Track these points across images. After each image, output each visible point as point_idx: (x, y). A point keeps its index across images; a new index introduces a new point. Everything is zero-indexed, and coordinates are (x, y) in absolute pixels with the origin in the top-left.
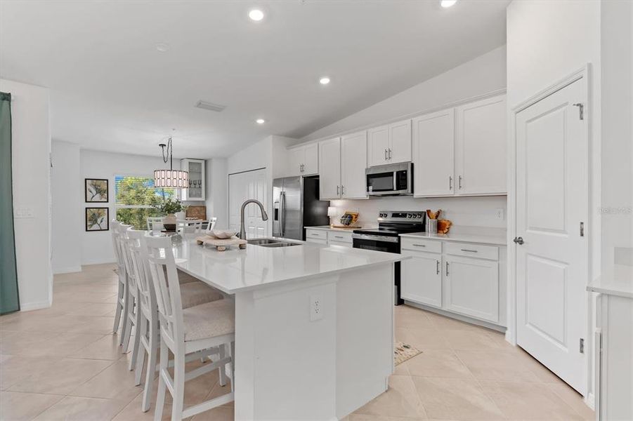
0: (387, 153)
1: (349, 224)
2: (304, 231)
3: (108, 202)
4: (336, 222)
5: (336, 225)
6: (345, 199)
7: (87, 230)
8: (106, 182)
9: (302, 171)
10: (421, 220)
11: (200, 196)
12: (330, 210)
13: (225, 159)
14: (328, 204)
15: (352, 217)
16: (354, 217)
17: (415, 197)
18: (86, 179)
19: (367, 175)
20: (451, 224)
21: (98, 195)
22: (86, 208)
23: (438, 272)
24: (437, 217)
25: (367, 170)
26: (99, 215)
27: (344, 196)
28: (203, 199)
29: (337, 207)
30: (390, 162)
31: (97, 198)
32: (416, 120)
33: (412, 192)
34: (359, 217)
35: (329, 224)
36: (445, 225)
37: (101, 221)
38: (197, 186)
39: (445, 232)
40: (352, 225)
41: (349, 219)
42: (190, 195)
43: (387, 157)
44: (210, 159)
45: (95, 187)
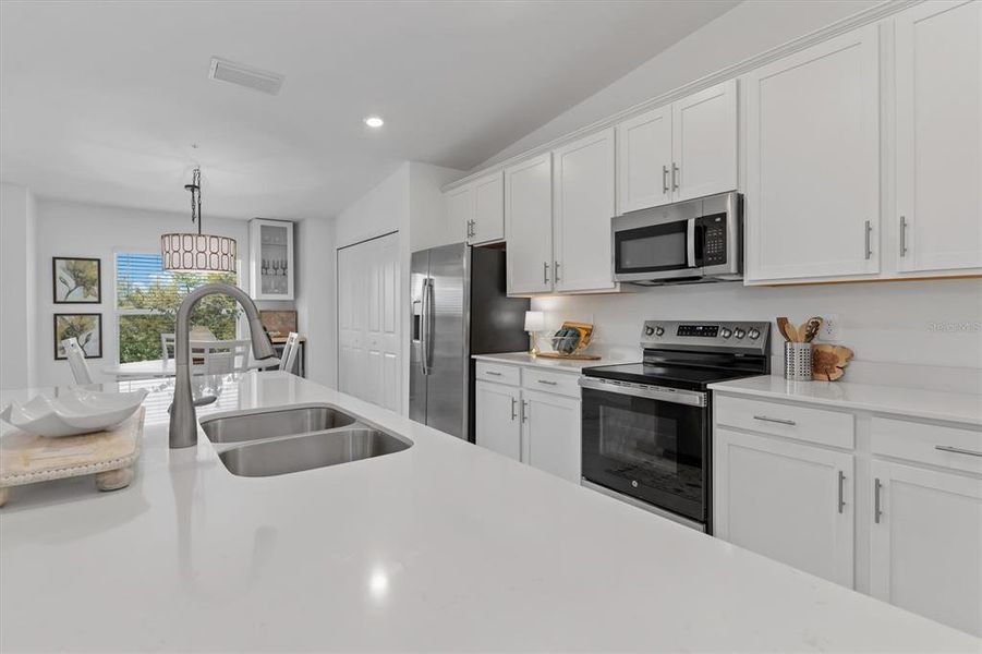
0: (669, 177)
1: (571, 350)
2: (472, 364)
3: (100, 302)
4: (544, 345)
5: (542, 352)
6: (562, 293)
7: (56, 358)
8: (95, 263)
9: (471, 235)
10: (760, 345)
11: (284, 291)
12: (530, 316)
13: (330, 221)
14: (526, 305)
15: (579, 335)
16: (583, 333)
17: (746, 283)
18: (54, 259)
19: (616, 233)
20: (851, 357)
21: (80, 289)
22: (56, 315)
23: (841, 504)
24: (810, 336)
25: (614, 221)
26: (82, 329)
27: (560, 287)
28: (290, 296)
29: (544, 311)
30: (677, 198)
31: (78, 294)
32: (749, 79)
33: (740, 270)
34: (595, 335)
35: (528, 349)
36: (834, 358)
37: (87, 341)
38: (280, 271)
39: (833, 377)
40: (577, 352)
41: (572, 340)
42: (265, 290)
43: (669, 184)
44: (303, 220)
45: (75, 274)
